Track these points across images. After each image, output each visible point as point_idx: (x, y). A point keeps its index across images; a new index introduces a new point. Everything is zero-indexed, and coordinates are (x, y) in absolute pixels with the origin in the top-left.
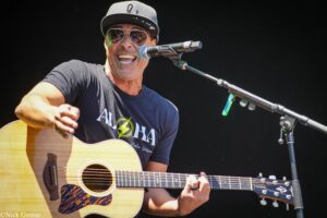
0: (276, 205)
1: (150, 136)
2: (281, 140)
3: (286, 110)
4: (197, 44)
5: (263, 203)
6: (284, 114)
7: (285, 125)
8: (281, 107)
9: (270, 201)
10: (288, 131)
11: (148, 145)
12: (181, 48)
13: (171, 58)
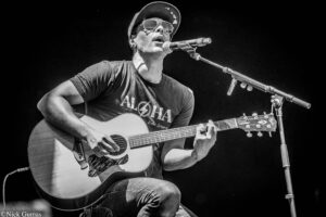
1: (167, 115)
3: (276, 90)
4: (208, 40)
5: (249, 135)
6: (274, 93)
7: (275, 102)
8: (272, 88)
9: (255, 133)
10: (277, 107)
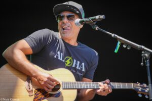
1: (82, 66)
2: (142, 64)
4: (102, 17)
5: (140, 96)
6: (144, 50)
7: (144, 56)
8: (143, 47)
10: (146, 59)
11: (81, 71)
12: (95, 19)
13: (91, 25)
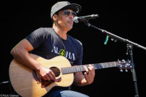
0: (126, 71)
1: (73, 56)
2: (127, 53)
3: (129, 41)
7: (129, 47)
9: (124, 70)
10: (130, 50)
